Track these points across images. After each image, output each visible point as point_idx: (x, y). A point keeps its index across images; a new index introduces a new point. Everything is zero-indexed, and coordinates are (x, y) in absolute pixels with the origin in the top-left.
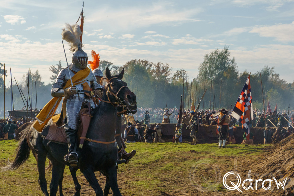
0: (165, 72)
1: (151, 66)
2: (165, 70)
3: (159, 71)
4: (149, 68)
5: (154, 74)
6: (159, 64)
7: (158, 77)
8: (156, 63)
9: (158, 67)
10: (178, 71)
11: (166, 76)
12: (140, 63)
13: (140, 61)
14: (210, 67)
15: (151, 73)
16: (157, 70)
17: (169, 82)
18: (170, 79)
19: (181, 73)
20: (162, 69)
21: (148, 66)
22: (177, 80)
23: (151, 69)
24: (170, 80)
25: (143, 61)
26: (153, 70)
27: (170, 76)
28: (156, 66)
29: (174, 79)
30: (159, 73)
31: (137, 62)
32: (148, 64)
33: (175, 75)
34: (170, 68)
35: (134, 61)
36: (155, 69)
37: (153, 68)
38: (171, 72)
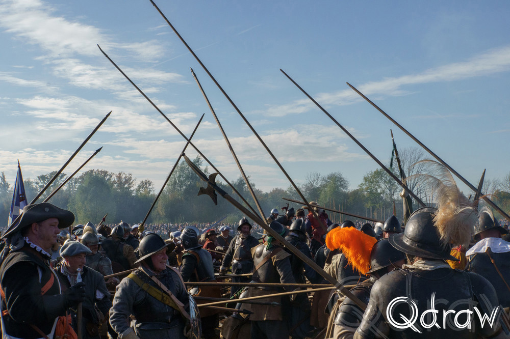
0: (128, 183)
1: (111, 176)
2: (128, 180)
3: (121, 182)
4: (109, 179)
5: (115, 185)
6: (120, 174)
7: (119, 189)
8: (117, 173)
9: (119, 177)
10: (142, 182)
11: (130, 187)
12: (98, 174)
13: (98, 171)
14: (180, 176)
15: (112, 184)
16: (118, 181)
17: (133, 195)
18: (133, 190)
19: (146, 184)
20: (124, 180)
21: (108, 177)
22: (142, 192)
23: (112, 180)
24: (134, 192)
25: (101, 172)
26: (114, 181)
27: (134, 188)
28: (117, 177)
29: (138, 190)
30: (120, 183)
31: (95, 173)
32: (108, 175)
33: (139, 187)
34: (133, 179)
35: (92, 171)
36: (116, 179)
37: (114, 178)
38: (134, 183)
